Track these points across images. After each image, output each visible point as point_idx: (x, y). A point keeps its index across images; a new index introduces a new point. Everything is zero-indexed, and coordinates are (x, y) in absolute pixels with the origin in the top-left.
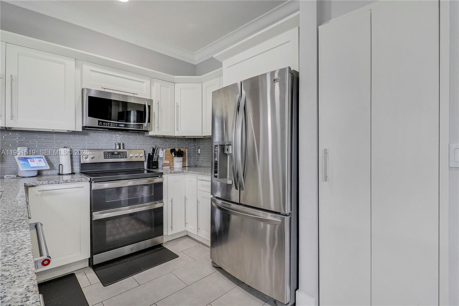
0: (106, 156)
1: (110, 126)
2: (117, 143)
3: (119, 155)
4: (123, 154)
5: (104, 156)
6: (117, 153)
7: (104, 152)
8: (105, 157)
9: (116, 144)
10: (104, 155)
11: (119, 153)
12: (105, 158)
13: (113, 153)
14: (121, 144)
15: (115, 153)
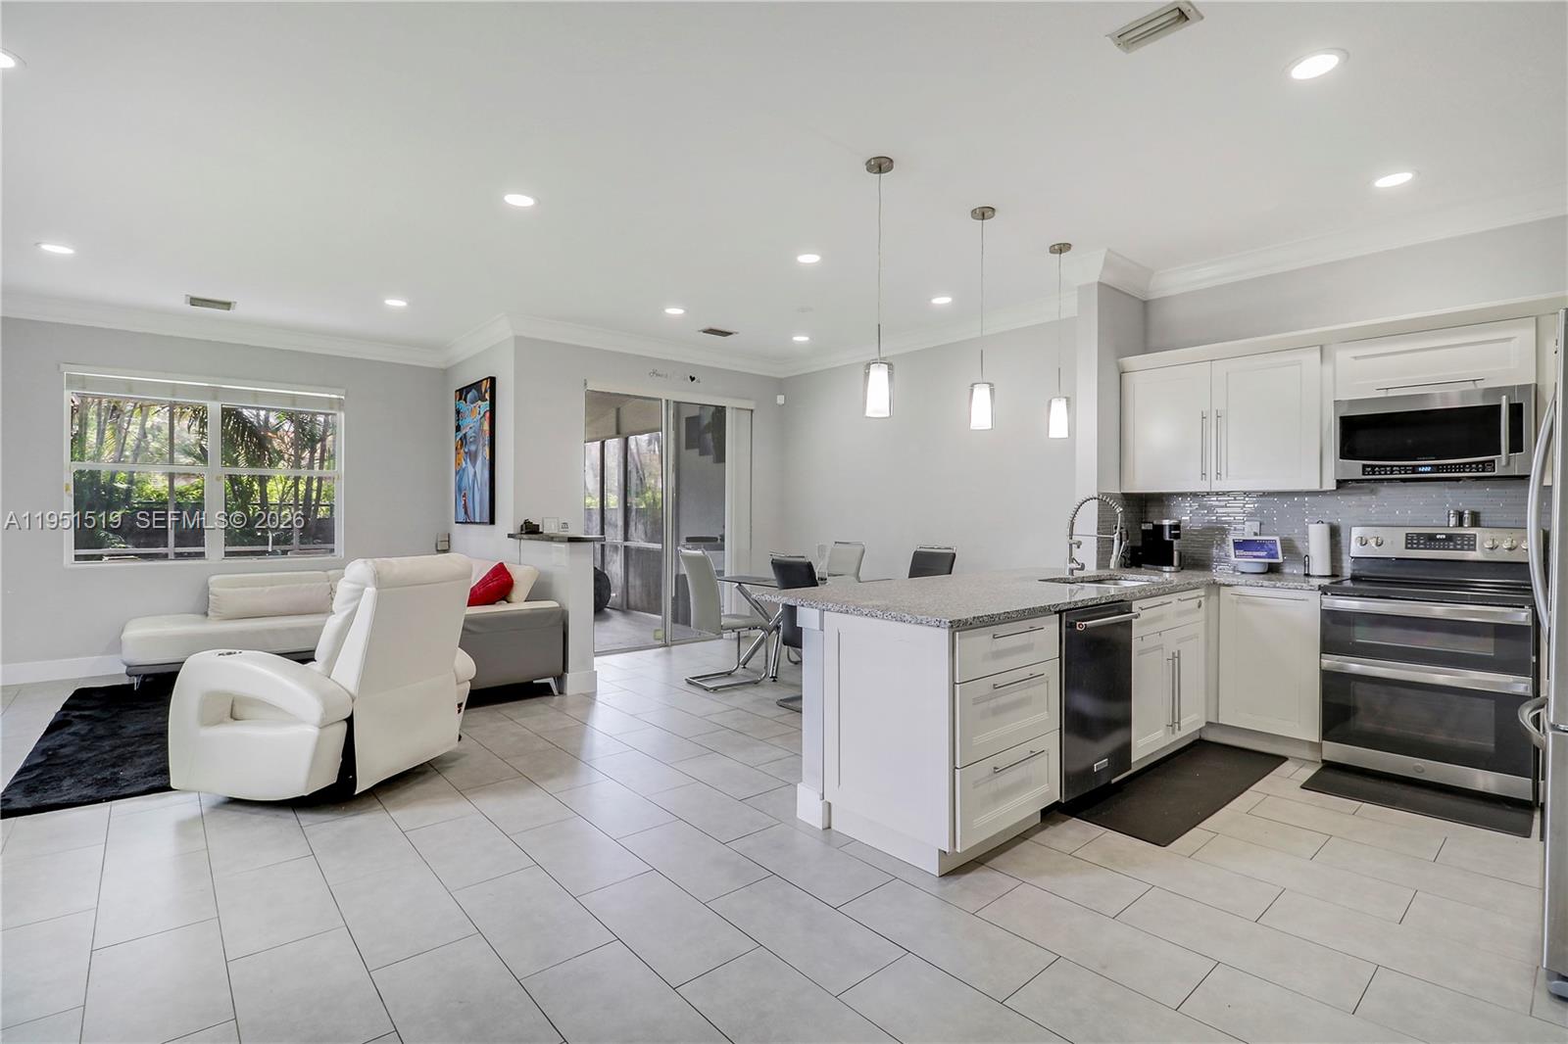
0: (1412, 544)
1: (1391, 473)
2: (1452, 512)
3: (1451, 541)
4: (1463, 540)
5: (1407, 544)
6: (1444, 537)
7: (1407, 534)
8: (1409, 546)
9: (1449, 515)
10: (1407, 539)
11: (1450, 538)
12: (1407, 548)
13: (1431, 538)
14: (1466, 512)
15: (1438, 537)
